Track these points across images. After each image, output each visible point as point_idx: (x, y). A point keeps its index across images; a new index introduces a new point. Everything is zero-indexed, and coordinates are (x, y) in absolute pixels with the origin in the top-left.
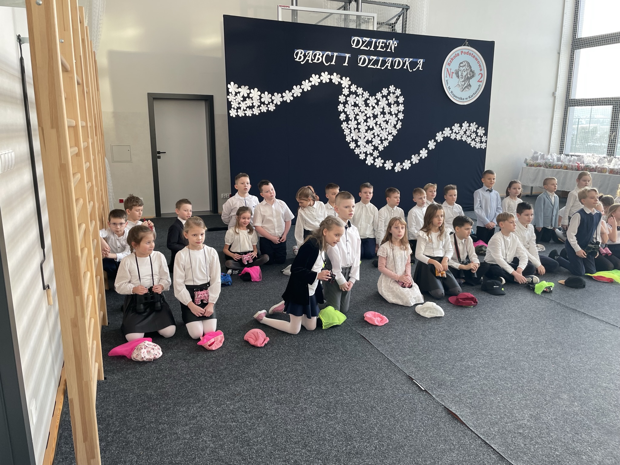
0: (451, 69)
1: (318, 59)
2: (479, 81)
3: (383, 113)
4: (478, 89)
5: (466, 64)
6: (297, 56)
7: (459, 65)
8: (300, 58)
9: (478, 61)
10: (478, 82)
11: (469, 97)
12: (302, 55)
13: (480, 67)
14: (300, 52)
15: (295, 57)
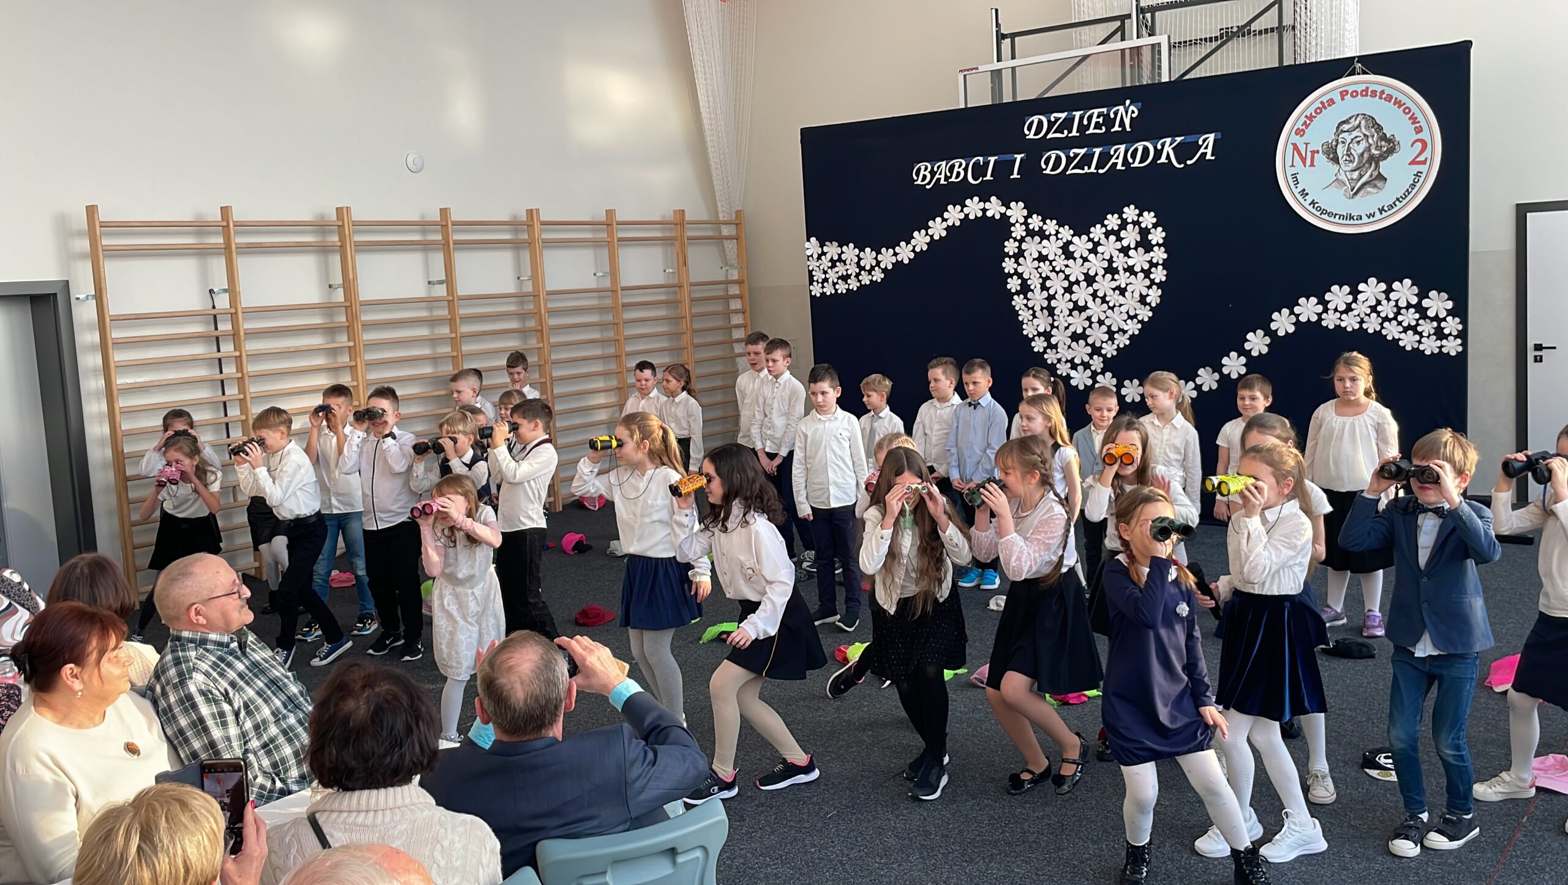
0: (1306, 144)
1: (958, 174)
2: (1413, 162)
3: (1111, 270)
4: (1413, 186)
5: (1363, 122)
6: (918, 175)
7: (1338, 127)
8: (925, 177)
9: (1407, 108)
10: (1410, 164)
11: (1381, 210)
12: (927, 173)
13: (1413, 123)
14: (924, 168)
15: (915, 178)
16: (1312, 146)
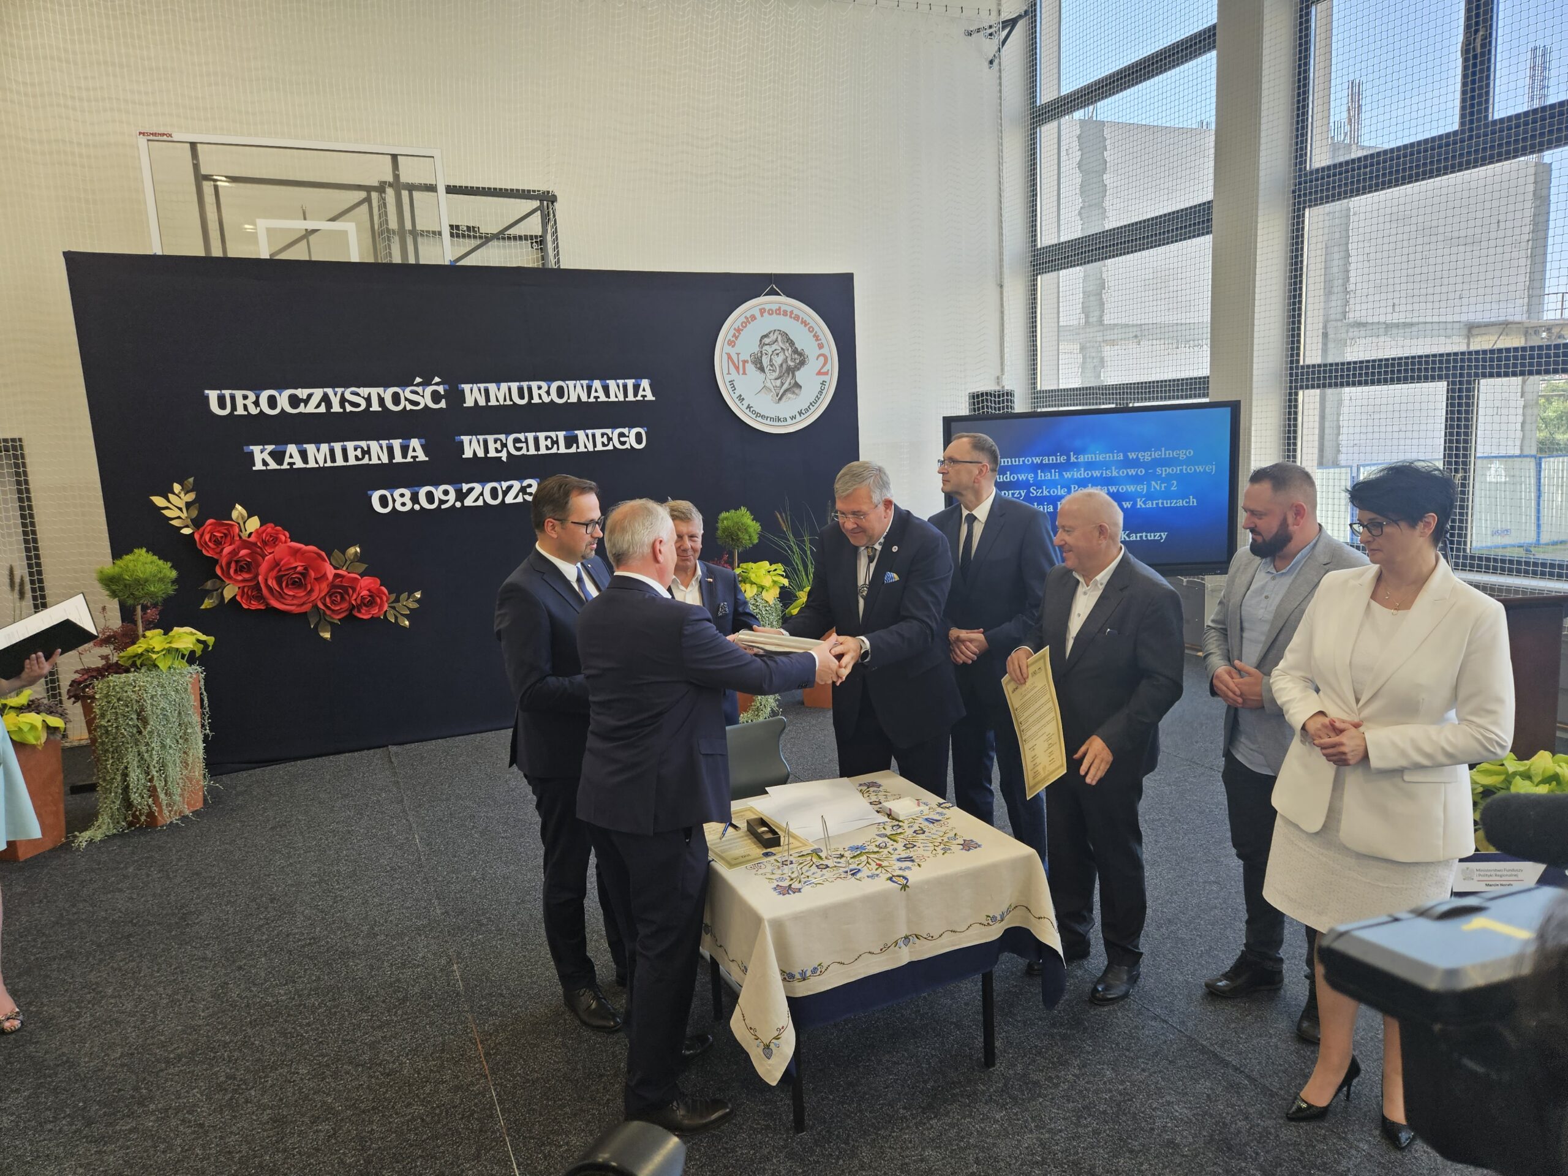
4: (821, 392)
9: (810, 327)
10: (817, 374)
13: (817, 341)
16: (742, 358)
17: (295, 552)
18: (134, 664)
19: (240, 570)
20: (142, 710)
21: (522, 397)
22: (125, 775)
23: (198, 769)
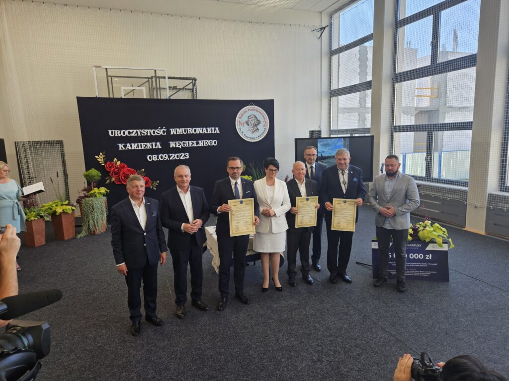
4: (264, 131)
5: (253, 116)
7: (248, 117)
9: (262, 114)
10: (263, 126)
11: (259, 137)
16: (243, 122)
17: (128, 170)
18: (91, 196)
19: (115, 174)
20: (93, 206)
21: (185, 132)
22: (89, 222)
23: (105, 222)
